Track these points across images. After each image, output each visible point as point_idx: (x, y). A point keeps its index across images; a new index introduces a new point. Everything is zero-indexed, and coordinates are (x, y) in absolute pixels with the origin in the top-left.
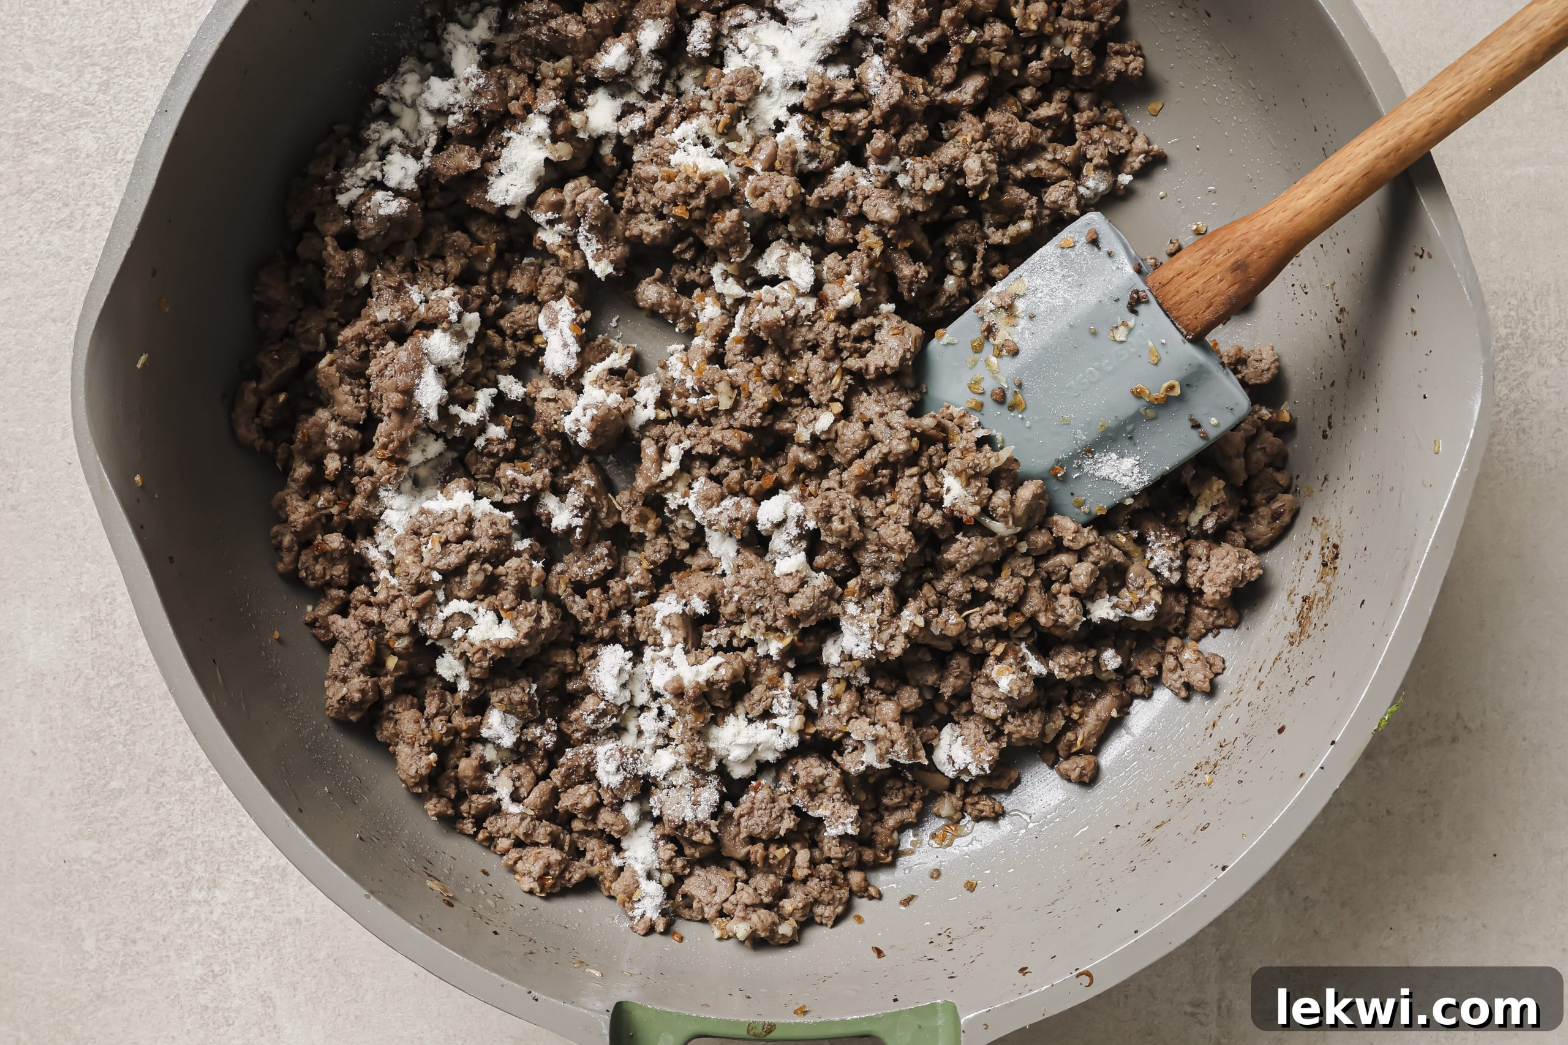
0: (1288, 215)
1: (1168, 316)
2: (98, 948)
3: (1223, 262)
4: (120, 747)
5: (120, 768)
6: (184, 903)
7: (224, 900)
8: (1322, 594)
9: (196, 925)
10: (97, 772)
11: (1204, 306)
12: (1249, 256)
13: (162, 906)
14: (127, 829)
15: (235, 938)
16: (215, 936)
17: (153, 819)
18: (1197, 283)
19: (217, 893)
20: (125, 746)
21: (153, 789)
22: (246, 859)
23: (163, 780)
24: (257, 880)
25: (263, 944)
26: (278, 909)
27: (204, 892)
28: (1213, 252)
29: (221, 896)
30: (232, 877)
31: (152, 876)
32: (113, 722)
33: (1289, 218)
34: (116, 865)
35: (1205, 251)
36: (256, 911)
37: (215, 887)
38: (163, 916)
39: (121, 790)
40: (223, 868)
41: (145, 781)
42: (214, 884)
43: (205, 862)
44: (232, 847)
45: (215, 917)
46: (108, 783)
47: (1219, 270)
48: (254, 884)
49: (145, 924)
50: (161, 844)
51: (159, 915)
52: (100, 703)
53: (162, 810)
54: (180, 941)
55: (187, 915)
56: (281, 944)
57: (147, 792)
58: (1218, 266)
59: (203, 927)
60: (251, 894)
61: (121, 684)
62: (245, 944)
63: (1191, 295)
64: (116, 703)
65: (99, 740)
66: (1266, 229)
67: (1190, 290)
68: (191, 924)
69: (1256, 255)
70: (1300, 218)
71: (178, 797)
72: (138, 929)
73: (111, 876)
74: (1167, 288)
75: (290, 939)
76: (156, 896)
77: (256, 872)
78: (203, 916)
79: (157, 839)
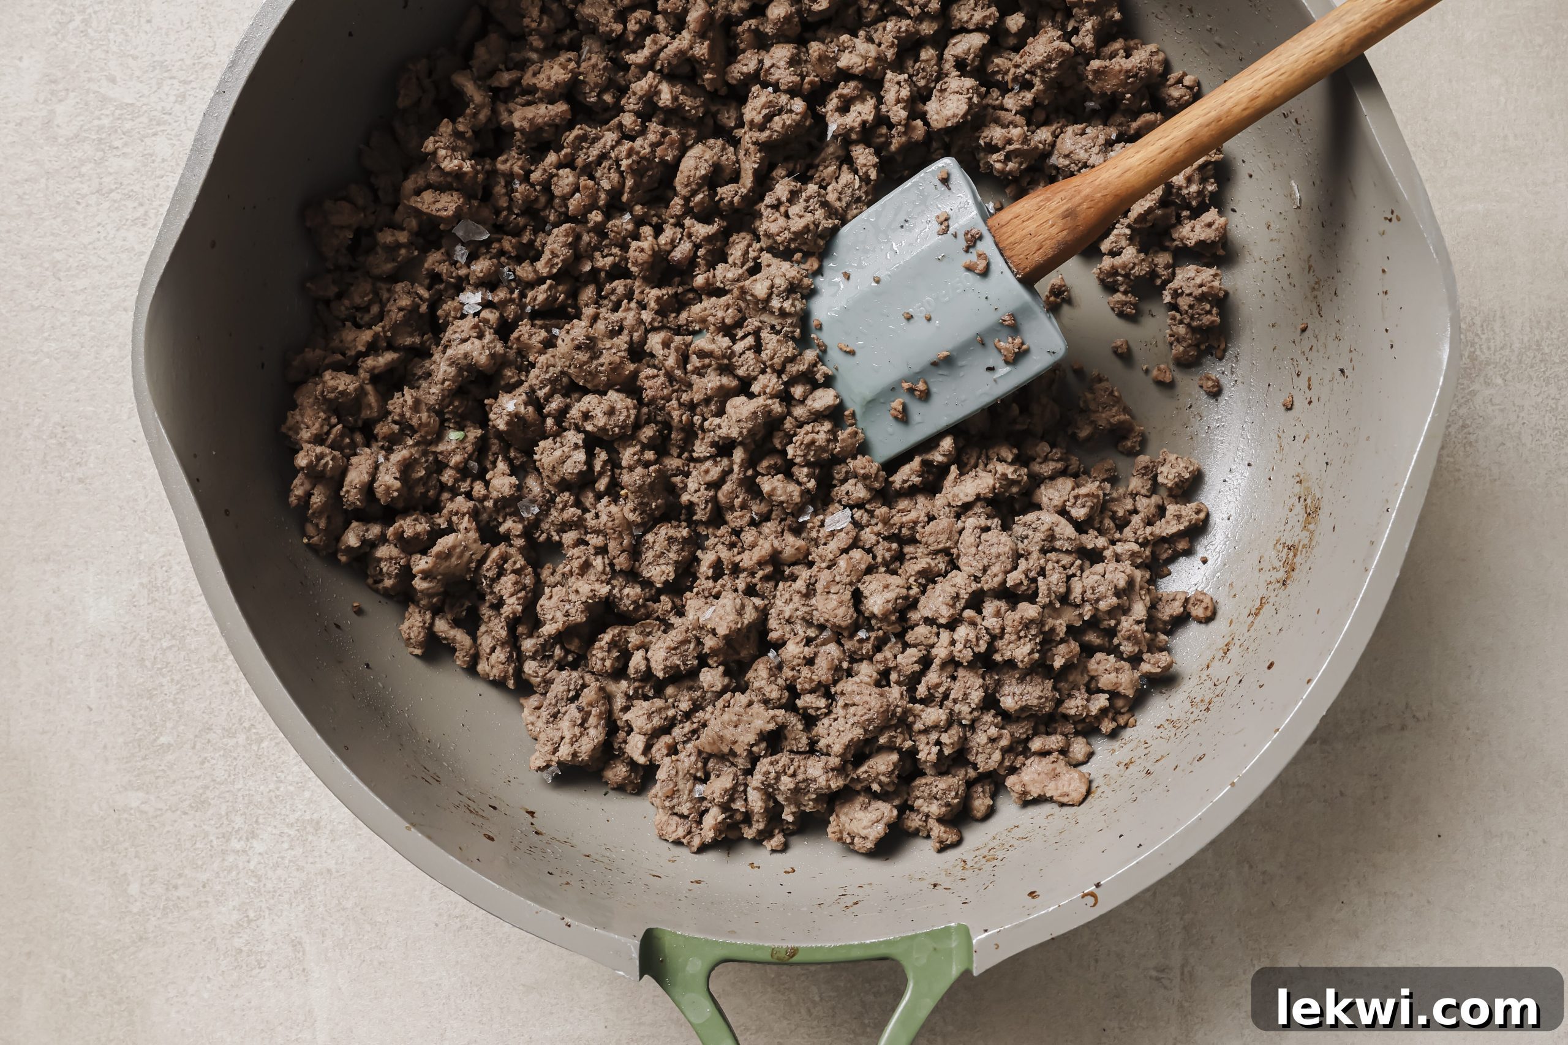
0: (1117, 172)
1: (1002, 254)
2: (142, 893)
3: (1055, 209)
4: (170, 705)
5: (169, 725)
6: (224, 852)
7: (261, 851)
9: (234, 873)
10: (148, 728)
11: (1036, 248)
12: (1079, 205)
13: (203, 854)
14: (174, 782)
15: (269, 886)
16: (251, 884)
17: (198, 773)
19: (255, 843)
20: (174, 704)
21: (199, 746)
23: (208, 736)
24: (292, 832)
25: (296, 892)
26: (311, 860)
27: (242, 843)
28: (1045, 201)
29: (258, 846)
30: (269, 829)
31: (195, 826)
32: (164, 681)
33: (1117, 175)
34: (161, 815)
35: (1041, 198)
36: (290, 861)
37: (253, 838)
38: (204, 864)
39: (170, 745)
40: (261, 820)
41: (192, 737)
42: (253, 835)
43: (245, 814)
44: (271, 801)
45: (252, 866)
46: (158, 738)
47: (1051, 216)
49: (187, 871)
50: (204, 796)
51: (200, 863)
52: (153, 665)
53: (207, 764)
54: (219, 888)
55: (226, 863)
56: (312, 894)
57: (194, 748)
58: (1050, 213)
59: (241, 875)
60: (286, 846)
61: (173, 646)
62: (279, 892)
63: (1025, 237)
64: (168, 663)
65: (150, 698)
67: (1024, 232)
68: (230, 872)
69: (1086, 205)
71: (222, 753)
72: (180, 875)
73: (157, 825)
74: (1004, 231)
75: (321, 889)
76: (198, 845)
77: (292, 825)
78: (241, 866)
79: (201, 791)
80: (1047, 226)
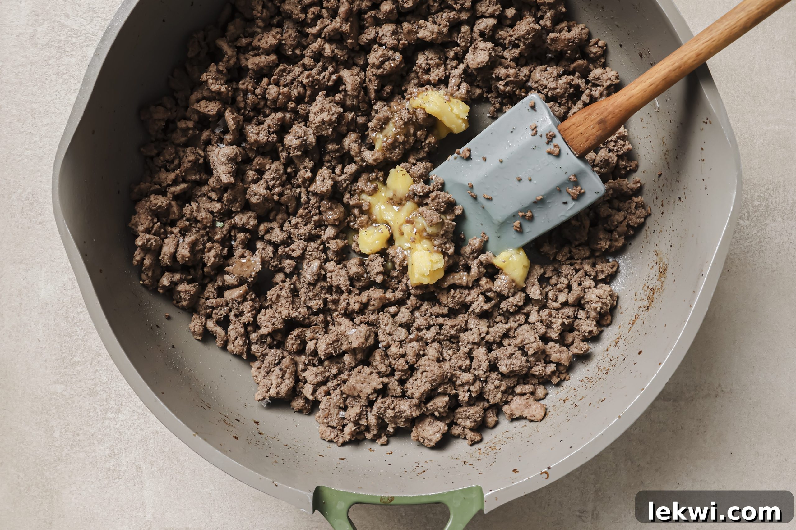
0: (626, 97)
1: (567, 145)
2: (61, 436)
3: (594, 119)
4: (80, 342)
5: (79, 351)
6: (103, 418)
7: (123, 419)
8: (660, 287)
9: (108, 430)
10: (68, 352)
11: (585, 140)
12: (607, 117)
13: (93, 419)
14: (80, 381)
15: (126, 437)
16: (117, 436)
17: (92, 377)
18: (582, 129)
19: (120, 415)
20: (82, 341)
21: (94, 363)
22: (135, 400)
23: (99, 359)
24: (139, 411)
25: (139, 442)
26: (148, 426)
27: (113, 414)
28: (590, 114)
29: (122, 417)
30: (127, 408)
31: (90, 404)
32: (78, 329)
33: (627, 99)
34: (73, 397)
35: (586, 114)
36: (137, 425)
37: (119, 412)
38: (93, 424)
39: (79, 362)
40: (123, 404)
41: (90, 358)
43: (115, 400)
44: (129, 394)
45: (117, 427)
46: (73, 358)
47: (592, 123)
48: (138, 412)
49: (84, 427)
50: (95, 389)
51: (91, 423)
52: (73, 320)
53: (97, 373)
54: (100, 436)
55: (104, 425)
56: (148, 443)
57: (91, 364)
58: (592, 121)
59: (112, 431)
60: (135, 417)
61: (83, 311)
62: (131, 441)
63: (579, 135)
64: (80, 320)
65: (70, 337)
66: (616, 104)
67: (578, 132)
68: (106, 429)
69: (610, 116)
70: (632, 99)
71: (105, 368)
72: (81, 429)
73: (70, 402)
74: (567, 131)
75: (153, 440)
76: (91, 414)
77: (139, 407)
78: (112, 426)
79: (93, 387)
80: (590, 128)
